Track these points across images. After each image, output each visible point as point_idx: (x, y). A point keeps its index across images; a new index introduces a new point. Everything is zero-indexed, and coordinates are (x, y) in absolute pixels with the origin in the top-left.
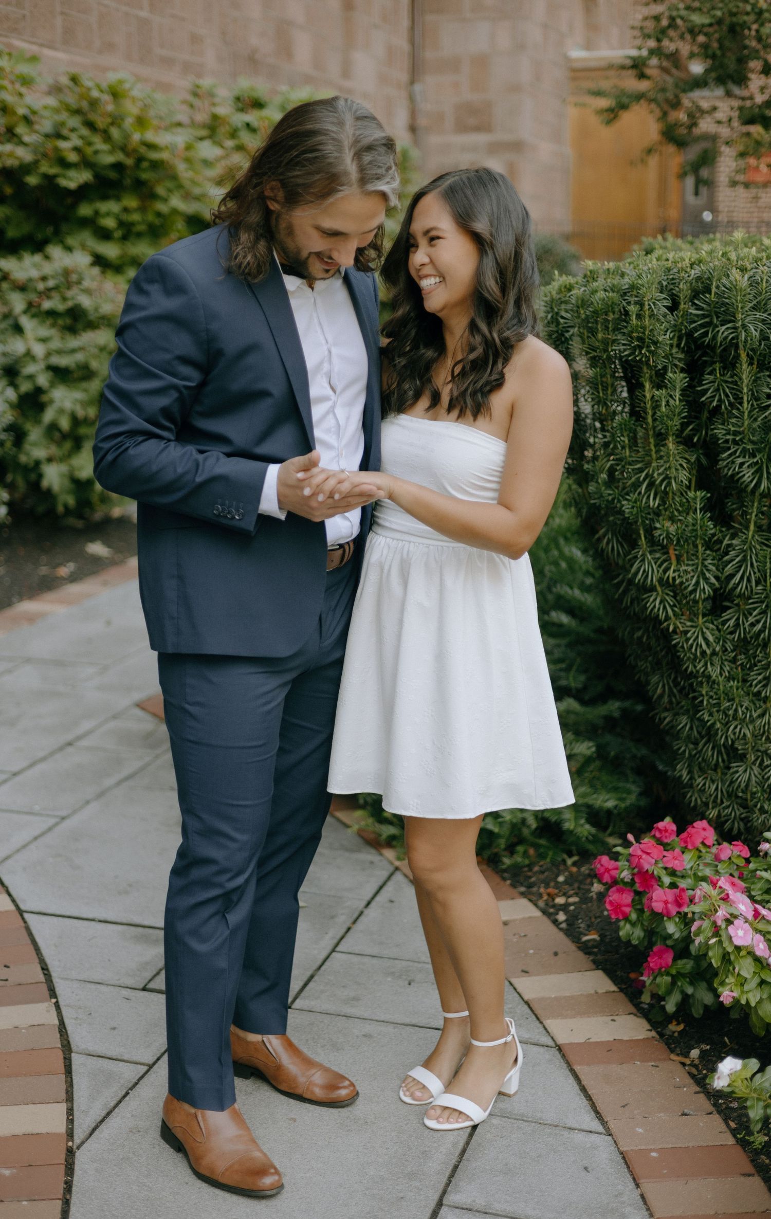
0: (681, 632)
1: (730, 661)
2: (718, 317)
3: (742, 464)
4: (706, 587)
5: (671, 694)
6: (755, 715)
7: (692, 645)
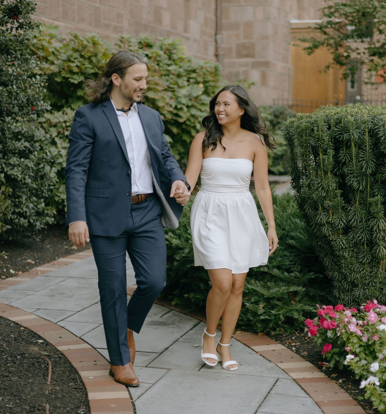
0: (335, 240)
1: (352, 251)
2: (344, 131)
3: (353, 181)
4: (342, 224)
5: (332, 265)
6: (361, 270)
7: (338, 245)
